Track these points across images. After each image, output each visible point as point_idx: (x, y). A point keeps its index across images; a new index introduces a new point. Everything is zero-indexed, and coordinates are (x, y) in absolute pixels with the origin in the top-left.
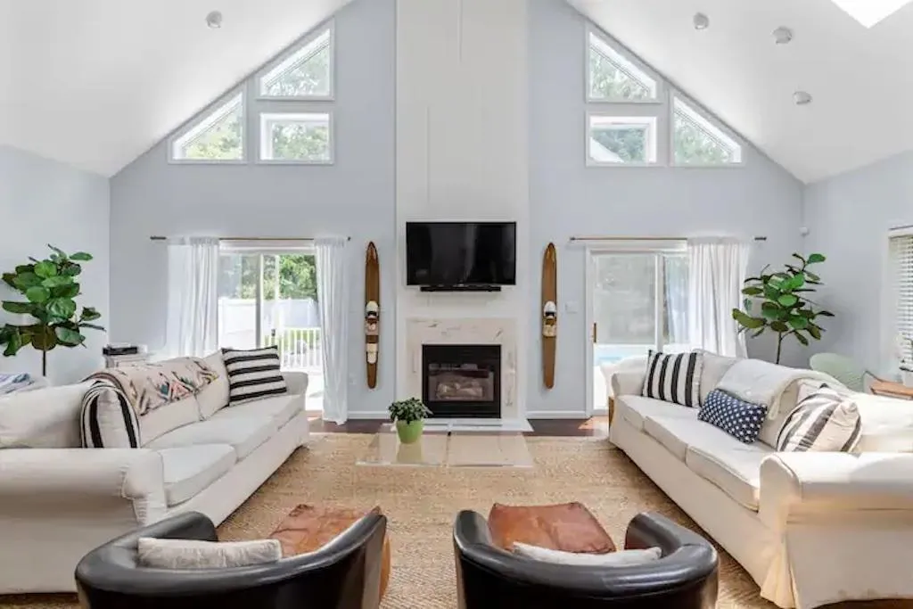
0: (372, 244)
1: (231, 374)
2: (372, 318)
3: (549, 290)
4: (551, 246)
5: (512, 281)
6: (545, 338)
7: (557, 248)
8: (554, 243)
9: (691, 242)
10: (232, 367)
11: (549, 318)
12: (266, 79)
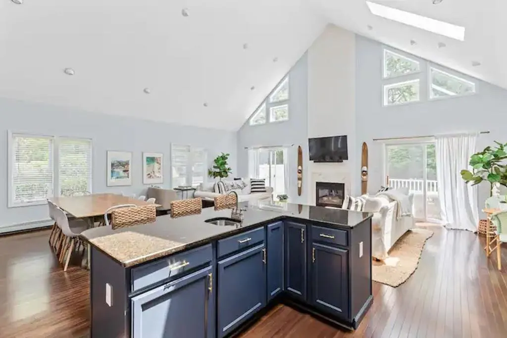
0: (299, 147)
1: (252, 185)
2: (300, 172)
3: (365, 162)
4: (365, 144)
5: (347, 159)
6: (363, 182)
7: (368, 145)
8: (366, 143)
9: (436, 138)
10: (253, 183)
11: (364, 173)
12: (271, 97)
